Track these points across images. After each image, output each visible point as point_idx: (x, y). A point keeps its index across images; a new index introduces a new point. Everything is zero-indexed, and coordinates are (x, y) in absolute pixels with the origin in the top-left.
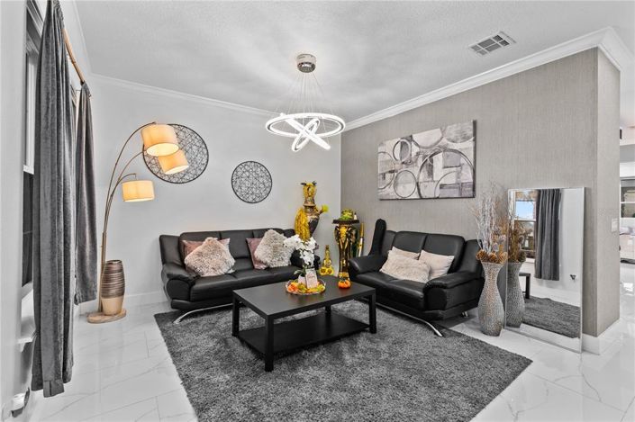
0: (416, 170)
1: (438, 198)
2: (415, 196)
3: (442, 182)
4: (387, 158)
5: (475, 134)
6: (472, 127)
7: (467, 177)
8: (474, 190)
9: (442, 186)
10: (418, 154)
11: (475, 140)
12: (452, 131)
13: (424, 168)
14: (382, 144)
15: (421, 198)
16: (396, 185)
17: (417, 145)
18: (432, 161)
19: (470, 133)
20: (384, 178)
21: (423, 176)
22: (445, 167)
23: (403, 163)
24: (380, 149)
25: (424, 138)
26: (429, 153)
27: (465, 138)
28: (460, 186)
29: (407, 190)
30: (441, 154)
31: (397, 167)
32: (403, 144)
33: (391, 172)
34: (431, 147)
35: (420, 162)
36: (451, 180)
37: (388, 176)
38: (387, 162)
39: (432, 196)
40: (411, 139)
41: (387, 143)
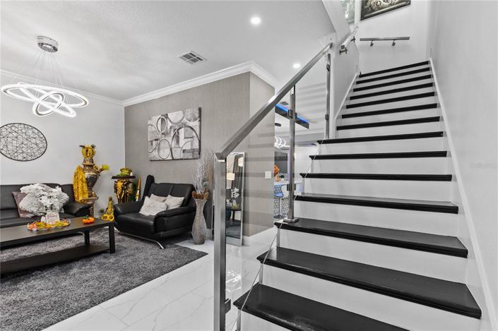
0: (170, 139)
1: (182, 159)
2: (170, 158)
3: (184, 148)
4: (154, 129)
5: (200, 117)
6: (198, 112)
7: (196, 146)
8: (199, 154)
9: (184, 151)
10: (171, 128)
11: (200, 121)
12: (189, 113)
13: (174, 139)
14: (150, 119)
15: (173, 159)
16: (159, 150)
17: (170, 121)
18: (178, 133)
19: (197, 115)
20: (152, 144)
21: (174, 144)
22: (185, 138)
23: (163, 134)
24: (149, 122)
25: (175, 116)
26: (177, 127)
27: (195, 120)
28: (193, 151)
29: (165, 154)
30: (183, 129)
31: (159, 136)
32: (163, 120)
33: (156, 140)
34: (178, 123)
35: (172, 134)
36: (188, 147)
37: (154, 143)
38: (153, 132)
39: (179, 158)
40: (166, 116)
41: (153, 118)
